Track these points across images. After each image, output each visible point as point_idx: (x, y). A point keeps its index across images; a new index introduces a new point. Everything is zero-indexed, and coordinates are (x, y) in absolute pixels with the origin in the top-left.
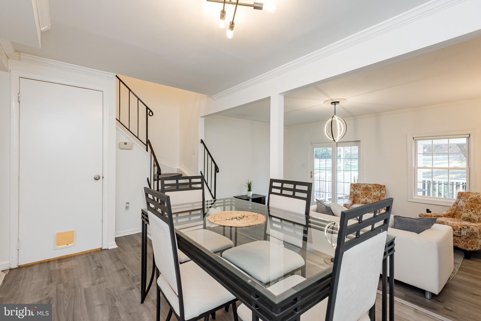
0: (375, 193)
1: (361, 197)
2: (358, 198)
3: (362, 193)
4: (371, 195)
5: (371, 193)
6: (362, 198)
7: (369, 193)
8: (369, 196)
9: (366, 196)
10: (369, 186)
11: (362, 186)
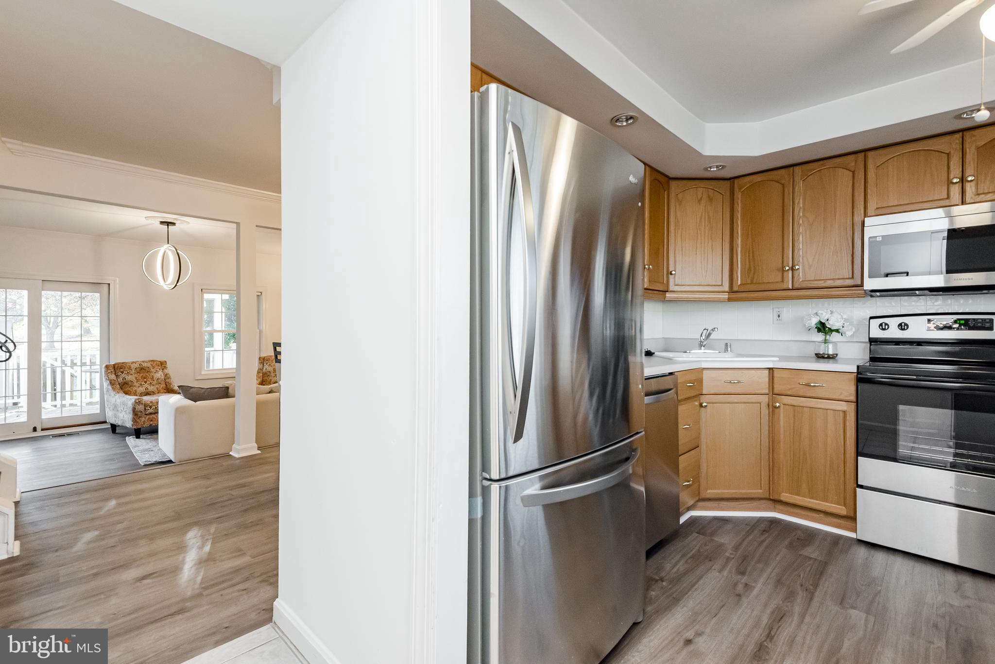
0: (157, 374)
1: (137, 384)
2: (132, 387)
3: (136, 378)
4: (152, 378)
5: (152, 376)
6: (139, 387)
7: (148, 375)
8: (150, 380)
9: (146, 382)
10: (145, 365)
11: (134, 366)
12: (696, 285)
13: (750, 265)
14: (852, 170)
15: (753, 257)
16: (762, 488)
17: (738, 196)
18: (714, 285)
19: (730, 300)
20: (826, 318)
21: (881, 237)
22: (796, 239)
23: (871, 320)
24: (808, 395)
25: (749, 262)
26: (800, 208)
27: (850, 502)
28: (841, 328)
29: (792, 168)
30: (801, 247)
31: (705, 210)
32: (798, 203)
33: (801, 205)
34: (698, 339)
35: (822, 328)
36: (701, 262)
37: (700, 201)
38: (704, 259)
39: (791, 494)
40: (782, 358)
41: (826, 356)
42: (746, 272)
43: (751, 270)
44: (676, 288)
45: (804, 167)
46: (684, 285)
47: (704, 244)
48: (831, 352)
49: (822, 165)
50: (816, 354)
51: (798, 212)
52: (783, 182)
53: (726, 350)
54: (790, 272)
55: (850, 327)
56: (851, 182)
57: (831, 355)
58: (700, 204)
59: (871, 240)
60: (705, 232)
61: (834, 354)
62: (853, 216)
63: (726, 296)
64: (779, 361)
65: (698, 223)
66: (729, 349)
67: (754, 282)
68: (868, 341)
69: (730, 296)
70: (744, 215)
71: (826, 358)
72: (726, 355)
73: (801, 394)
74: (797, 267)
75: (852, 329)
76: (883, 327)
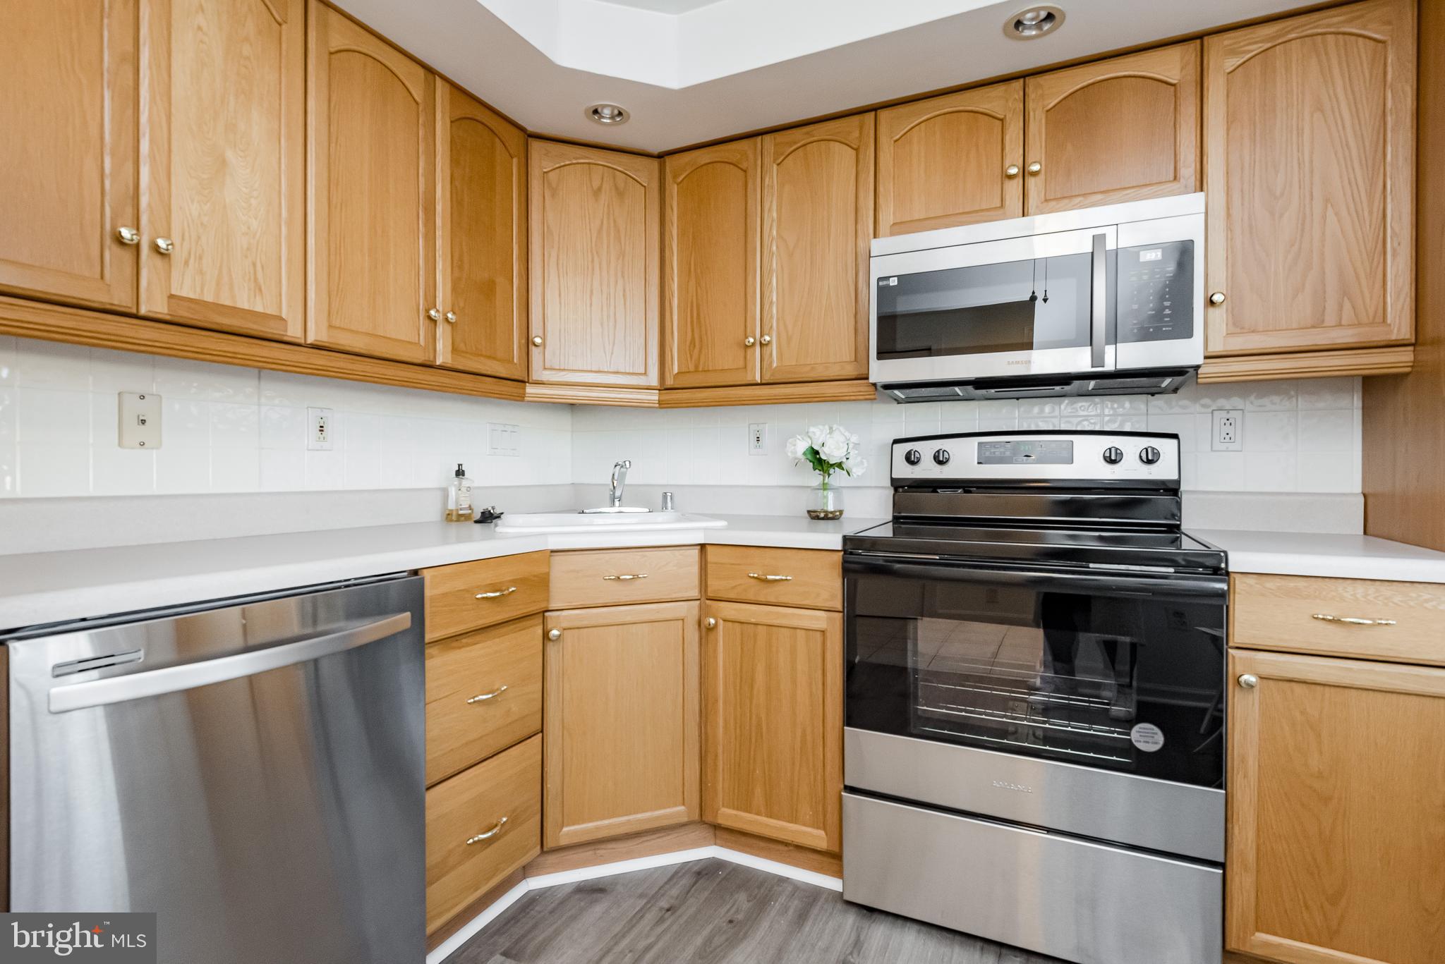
12: (591, 371)
13: (693, 335)
14: (855, 147)
15: (698, 315)
16: (686, 804)
17: (673, 190)
18: (629, 374)
19: (662, 405)
20: (820, 442)
21: (896, 278)
22: (766, 281)
23: (895, 446)
24: (762, 599)
25: (693, 331)
26: (773, 221)
27: (832, 819)
28: (844, 460)
29: (760, 137)
30: (774, 299)
31: (608, 214)
32: (770, 210)
33: (775, 215)
34: (608, 485)
35: (817, 460)
36: (602, 324)
37: (597, 192)
38: (608, 316)
39: (738, 809)
40: (734, 521)
41: (822, 515)
42: (687, 348)
43: (695, 346)
44: (547, 376)
45: (780, 137)
46: (564, 370)
47: (608, 285)
48: (831, 508)
49: (807, 133)
50: (809, 512)
51: (768, 229)
52: (744, 166)
53: (665, 506)
54: (758, 348)
55: (859, 459)
56: (854, 170)
57: (831, 512)
58: (597, 200)
59: (881, 283)
60: (609, 263)
61: (835, 512)
62: (856, 238)
63: (654, 397)
64: (727, 528)
65: (594, 240)
66: (669, 504)
67: (700, 369)
68: (889, 484)
69: (663, 398)
70: (682, 234)
71: (823, 519)
72: (660, 516)
73: (751, 597)
74: (767, 338)
75: (862, 463)
76: (911, 459)
